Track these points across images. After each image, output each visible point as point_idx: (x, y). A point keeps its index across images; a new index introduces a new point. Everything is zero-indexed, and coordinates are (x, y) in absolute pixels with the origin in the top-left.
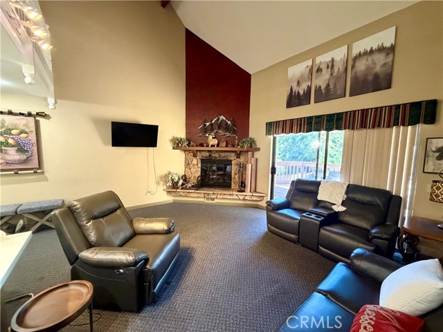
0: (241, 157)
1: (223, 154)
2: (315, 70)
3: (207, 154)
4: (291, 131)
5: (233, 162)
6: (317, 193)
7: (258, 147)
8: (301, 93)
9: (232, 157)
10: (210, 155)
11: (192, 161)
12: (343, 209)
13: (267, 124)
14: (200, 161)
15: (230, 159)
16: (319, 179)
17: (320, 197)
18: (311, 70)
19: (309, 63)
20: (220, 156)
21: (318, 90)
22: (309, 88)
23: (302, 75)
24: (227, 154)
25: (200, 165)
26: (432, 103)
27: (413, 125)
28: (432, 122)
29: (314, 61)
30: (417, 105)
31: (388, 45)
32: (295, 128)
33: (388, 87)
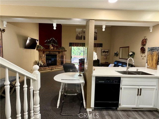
0: (60, 53)
1: (54, 52)
2: (83, 32)
3: (49, 52)
4: (78, 46)
5: (57, 55)
7: (66, 50)
8: (80, 36)
9: (57, 53)
10: (49, 53)
11: (42, 55)
13: (70, 43)
14: (45, 55)
15: (56, 54)
16: (84, 58)
19: (82, 29)
20: (53, 53)
22: (82, 36)
23: (80, 32)
24: (55, 52)
25: (45, 57)
26: (102, 44)
27: (100, 47)
28: (102, 47)
29: (83, 29)
30: (100, 44)
31: (96, 32)
32: (79, 45)
33: (96, 40)
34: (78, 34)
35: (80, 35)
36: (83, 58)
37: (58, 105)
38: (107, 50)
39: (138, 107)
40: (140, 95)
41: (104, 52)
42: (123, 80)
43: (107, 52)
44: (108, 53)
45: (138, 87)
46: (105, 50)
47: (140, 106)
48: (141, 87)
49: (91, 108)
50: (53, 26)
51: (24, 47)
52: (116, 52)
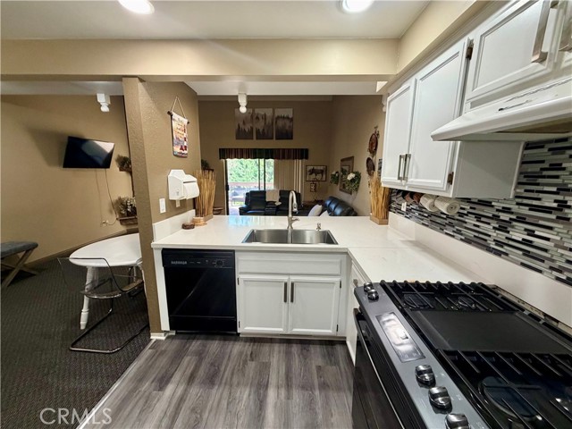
2: (254, 117)
6: (265, 198)
7: (212, 168)
8: (247, 130)
12: (280, 203)
13: (220, 149)
17: (267, 200)
18: (252, 116)
21: (258, 131)
22: (252, 128)
23: (246, 118)
26: (307, 150)
27: (302, 159)
28: (307, 158)
29: (254, 111)
30: (302, 150)
31: (291, 117)
32: (245, 155)
33: (292, 139)
34: (241, 124)
35: (247, 128)
36: (258, 190)
37: (83, 322)
38: (322, 168)
39: (289, 333)
40: (292, 301)
41: (313, 171)
42: (240, 258)
43: (322, 172)
44: (324, 176)
45: (285, 278)
46: (315, 168)
47: (295, 330)
48: (293, 278)
49: (162, 332)
50: (99, 101)
51: (60, 165)
52: (334, 173)
